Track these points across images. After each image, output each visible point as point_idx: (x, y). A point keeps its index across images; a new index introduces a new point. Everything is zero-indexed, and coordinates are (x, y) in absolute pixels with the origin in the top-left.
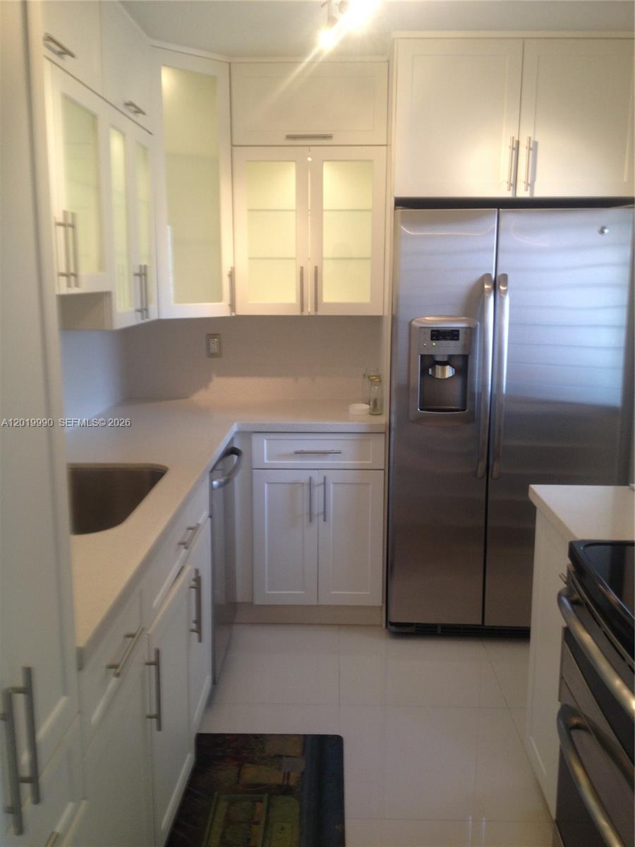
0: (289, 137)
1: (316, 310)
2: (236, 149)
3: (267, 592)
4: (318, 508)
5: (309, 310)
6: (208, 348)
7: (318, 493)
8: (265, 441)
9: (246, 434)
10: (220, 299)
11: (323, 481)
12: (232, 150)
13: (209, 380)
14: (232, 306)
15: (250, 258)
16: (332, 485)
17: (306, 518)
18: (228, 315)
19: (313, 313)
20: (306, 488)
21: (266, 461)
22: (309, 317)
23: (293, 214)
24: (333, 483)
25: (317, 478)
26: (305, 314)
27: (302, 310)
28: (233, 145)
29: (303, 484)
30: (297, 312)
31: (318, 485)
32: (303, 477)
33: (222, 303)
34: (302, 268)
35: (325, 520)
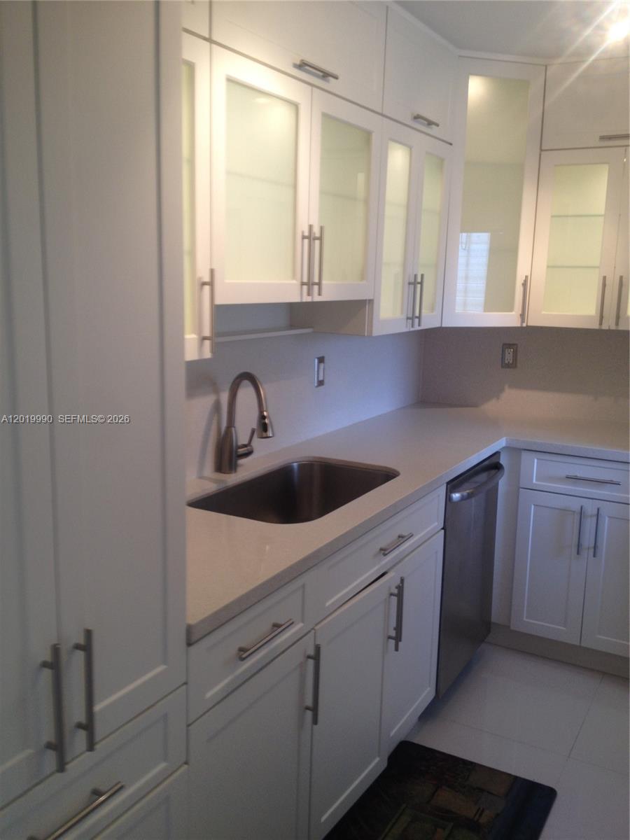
0: (603, 138)
1: (617, 324)
2: (543, 153)
3: (525, 619)
4: (588, 540)
5: (609, 324)
6: (503, 358)
7: (589, 525)
8: (536, 460)
9: (516, 451)
10: (511, 310)
11: (596, 513)
12: (540, 155)
13: (502, 390)
14: (522, 316)
15: (548, 267)
16: (607, 519)
17: (574, 550)
18: (519, 325)
19: (613, 327)
20: (577, 517)
21: (534, 481)
22: (609, 331)
23: (601, 219)
24: (609, 517)
25: (591, 508)
26: (605, 327)
27: (601, 324)
28: (541, 150)
29: (574, 512)
30: (596, 326)
31: (591, 516)
32: (575, 504)
33: (513, 313)
34: (605, 278)
35: (594, 556)
